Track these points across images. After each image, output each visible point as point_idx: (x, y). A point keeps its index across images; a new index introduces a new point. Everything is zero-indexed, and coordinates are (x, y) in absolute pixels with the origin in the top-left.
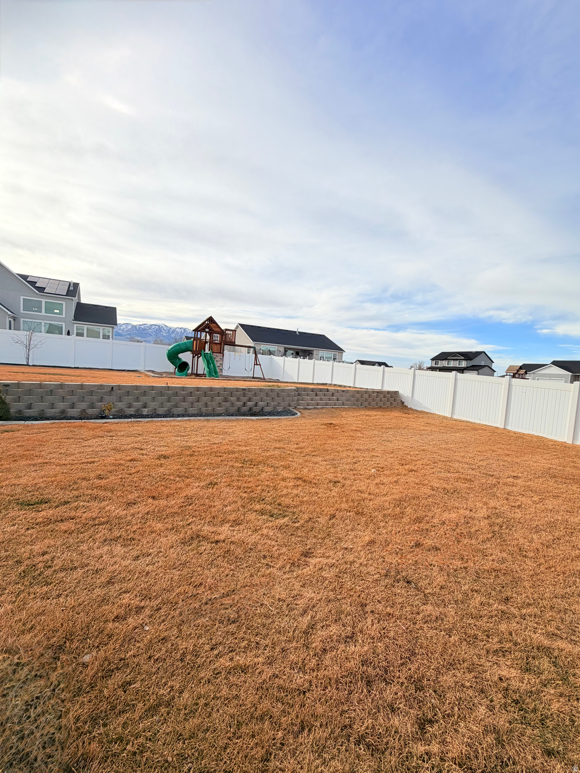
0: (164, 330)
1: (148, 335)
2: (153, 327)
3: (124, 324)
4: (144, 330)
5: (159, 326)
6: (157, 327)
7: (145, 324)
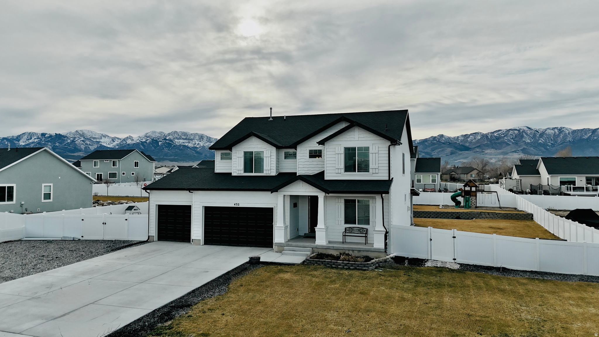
0: (527, 134)
1: (504, 145)
2: (511, 132)
3: (471, 134)
4: (498, 138)
5: (519, 131)
6: (516, 132)
7: (499, 131)
